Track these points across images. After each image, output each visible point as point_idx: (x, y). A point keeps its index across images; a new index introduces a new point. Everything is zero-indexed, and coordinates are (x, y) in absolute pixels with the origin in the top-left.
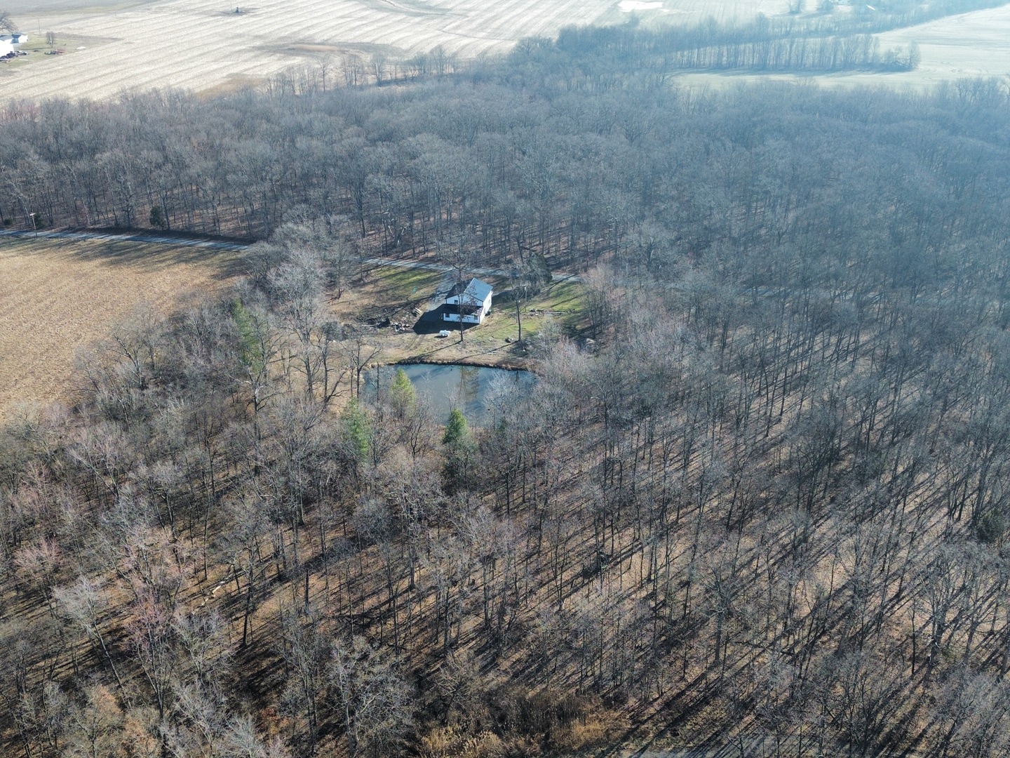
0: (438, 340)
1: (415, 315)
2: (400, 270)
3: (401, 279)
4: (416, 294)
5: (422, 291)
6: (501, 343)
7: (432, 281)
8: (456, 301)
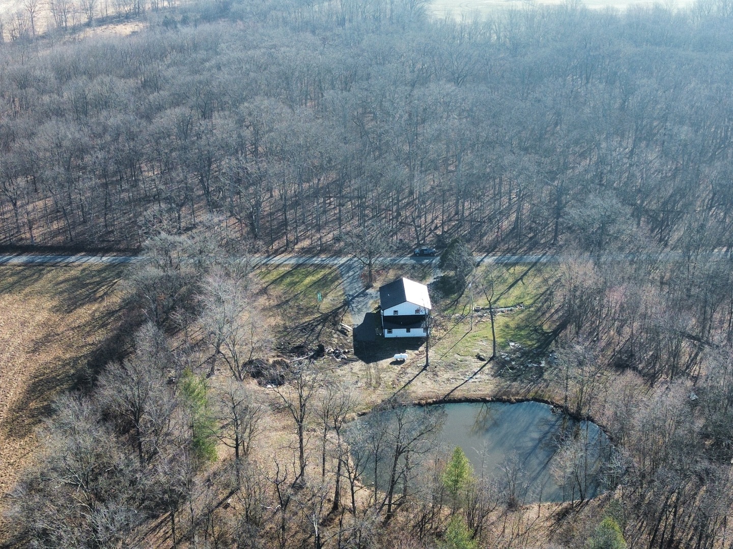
0: (397, 368)
1: (343, 332)
2: (282, 270)
3: (293, 284)
4: (327, 303)
5: (330, 297)
6: (476, 365)
7: (333, 281)
8: (395, 312)
